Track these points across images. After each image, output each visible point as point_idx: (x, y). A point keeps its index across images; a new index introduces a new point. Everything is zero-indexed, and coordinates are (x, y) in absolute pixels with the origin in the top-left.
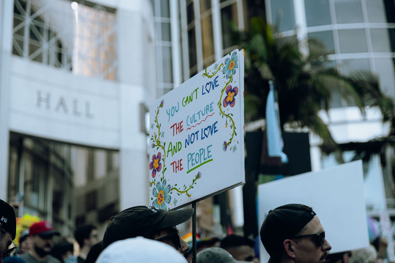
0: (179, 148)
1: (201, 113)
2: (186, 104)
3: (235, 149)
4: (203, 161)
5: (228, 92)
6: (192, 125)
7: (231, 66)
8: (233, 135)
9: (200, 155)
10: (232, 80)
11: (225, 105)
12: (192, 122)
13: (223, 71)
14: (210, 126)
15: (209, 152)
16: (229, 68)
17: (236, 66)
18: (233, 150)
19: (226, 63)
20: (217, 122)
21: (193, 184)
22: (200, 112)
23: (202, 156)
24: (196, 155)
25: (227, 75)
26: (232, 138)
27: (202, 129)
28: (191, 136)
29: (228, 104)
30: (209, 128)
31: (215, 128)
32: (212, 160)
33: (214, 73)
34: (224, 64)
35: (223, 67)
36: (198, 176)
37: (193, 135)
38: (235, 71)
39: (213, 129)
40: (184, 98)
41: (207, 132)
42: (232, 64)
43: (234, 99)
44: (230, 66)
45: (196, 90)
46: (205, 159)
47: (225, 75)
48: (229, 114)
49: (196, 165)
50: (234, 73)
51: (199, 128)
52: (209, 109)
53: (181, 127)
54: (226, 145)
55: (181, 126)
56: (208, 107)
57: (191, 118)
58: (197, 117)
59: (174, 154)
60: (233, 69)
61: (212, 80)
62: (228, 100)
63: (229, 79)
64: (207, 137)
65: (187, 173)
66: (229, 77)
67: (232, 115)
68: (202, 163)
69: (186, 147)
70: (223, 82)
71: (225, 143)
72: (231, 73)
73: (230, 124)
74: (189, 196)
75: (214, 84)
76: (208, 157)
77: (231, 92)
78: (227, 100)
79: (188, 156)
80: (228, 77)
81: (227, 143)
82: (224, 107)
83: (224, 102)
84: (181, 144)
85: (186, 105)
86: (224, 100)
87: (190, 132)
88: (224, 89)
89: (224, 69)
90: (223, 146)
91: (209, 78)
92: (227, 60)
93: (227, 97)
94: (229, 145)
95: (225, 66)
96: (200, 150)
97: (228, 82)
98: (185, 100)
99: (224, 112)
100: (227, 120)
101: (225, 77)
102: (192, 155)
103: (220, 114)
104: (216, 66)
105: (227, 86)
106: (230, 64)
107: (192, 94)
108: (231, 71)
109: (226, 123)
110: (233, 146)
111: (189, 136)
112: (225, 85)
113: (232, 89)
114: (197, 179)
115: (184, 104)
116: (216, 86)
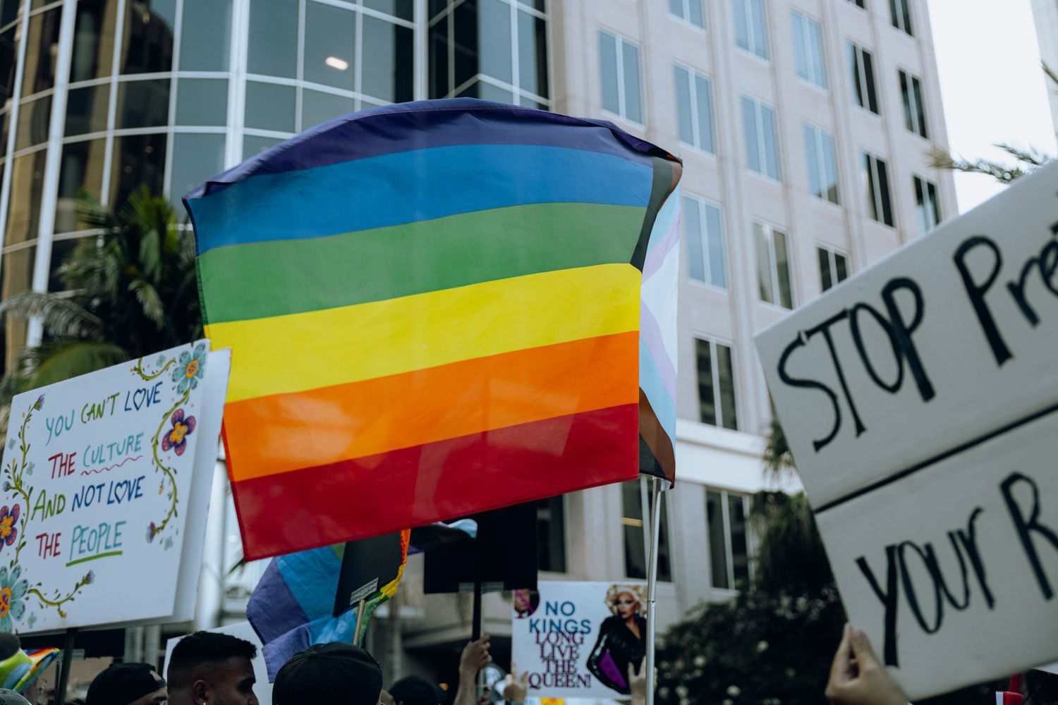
0: (60, 508)
1: (115, 447)
2: (89, 420)
3: (169, 543)
4: (102, 551)
5: (176, 423)
6: (92, 467)
7: (190, 370)
8: (170, 514)
9: (98, 535)
10: (188, 400)
11: (166, 448)
12: (93, 462)
13: (174, 375)
14: (130, 482)
15: (117, 535)
16: (185, 373)
17: (200, 373)
18: (165, 545)
19: (181, 361)
20: (143, 478)
21: (75, 591)
22: (114, 444)
23: (101, 539)
24: (92, 533)
25: (179, 387)
26: (168, 519)
27: (112, 483)
28: (89, 489)
29: (170, 446)
30: (125, 485)
31: (138, 488)
32: (120, 553)
33: (155, 372)
34: (177, 360)
35: (175, 367)
36: (88, 579)
37: (91, 489)
38: (196, 382)
39: (133, 489)
40: (87, 405)
41: (120, 491)
42: (192, 367)
43: (184, 441)
44: (188, 369)
45: (114, 397)
46: (107, 547)
47: (176, 384)
48: (169, 468)
49: (87, 554)
50: (193, 386)
51: (107, 479)
52: (134, 444)
53: (70, 465)
54: (153, 530)
55: (72, 462)
56: (131, 440)
57: (93, 452)
58: (106, 454)
59: (46, 517)
60: (192, 379)
61: (149, 385)
62: (173, 438)
63: (181, 396)
64: (119, 501)
65: (68, 565)
66: (182, 392)
67: (175, 472)
68: (100, 553)
69: (73, 510)
70: (168, 397)
71: (152, 525)
72: (188, 385)
73: (168, 488)
74: (62, 616)
75: (152, 397)
76: (115, 545)
77: (182, 425)
78: (171, 437)
79: (75, 530)
80: (181, 390)
81: (156, 526)
82: (164, 450)
83: (165, 440)
84: (64, 500)
85: (87, 421)
86: (165, 436)
87: (87, 481)
88: (169, 413)
89: (176, 371)
90: (147, 532)
91: (143, 379)
92: (184, 355)
93: (171, 431)
94: (158, 532)
95: (178, 365)
96: (101, 526)
97: (180, 401)
98: (88, 410)
99: (161, 460)
100: (163, 480)
101: (176, 390)
102: (83, 531)
103: (153, 463)
104: (161, 360)
105: (177, 409)
106: (190, 365)
107: (104, 401)
108: (189, 381)
109: (160, 484)
110: (167, 537)
111: (83, 488)
112: (173, 405)
113: (185, 417)
114: (85, 585)
115: (85, 418)
116: (155, 402)
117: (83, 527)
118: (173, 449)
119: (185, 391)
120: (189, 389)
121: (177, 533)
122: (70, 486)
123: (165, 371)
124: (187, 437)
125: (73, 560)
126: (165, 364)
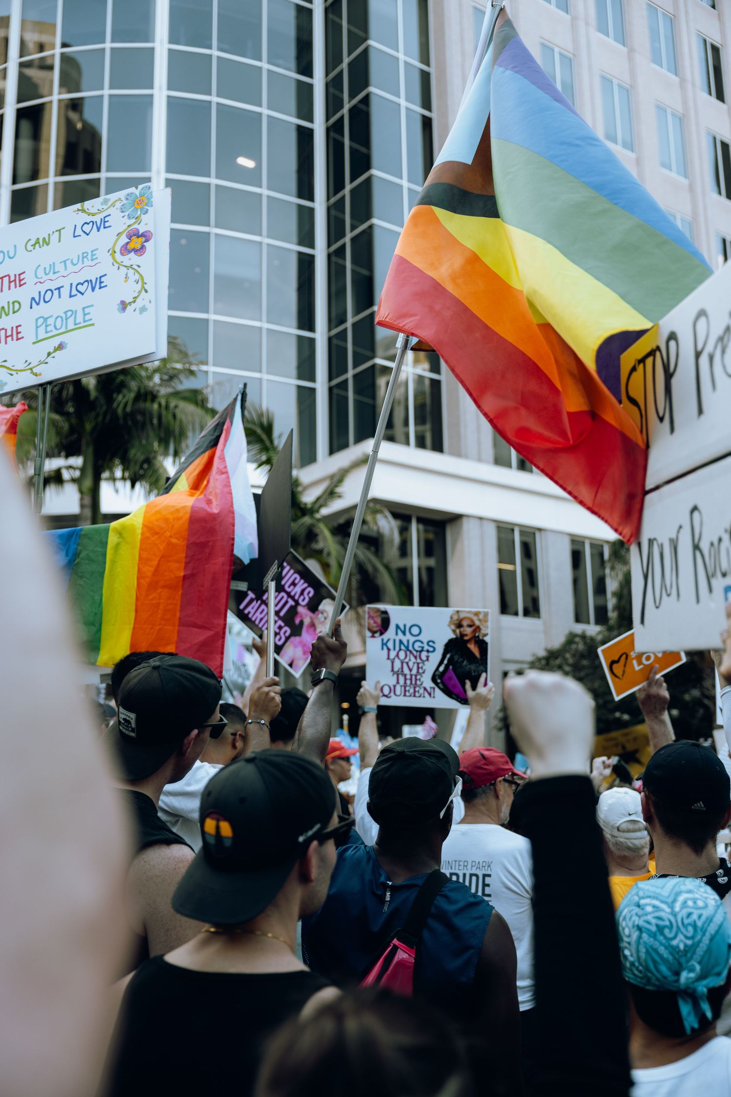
0: (16, 309)
1: (68, 263)
2: (34, 249)
3: (143, 309)
4: (71, 326)
5: (131, 237)
6: (45, 278)
7: (138, 203)
8: (140, 292)
9: (64, 318)
10: (141, 221)
11: (125, 254)
12: (46, 274)
13: (122, 209)
14: (91, 281)
15: (85, 315)
16: (133, 206)
17: (149, 204)
18: (139, 311)
19: (127, 199)
21: (47, 358)
22: (67, 260)
23: (69, 320)
24: (57, 318)
25: (129, 215)
26: (139, 296)
27: (71, 284)
28: (46, 292)
29: (129, 252)
30: (86, 283)
31: (101, 283)
32: (93, 325)
33: (100, 209)
34: (123, 199)
35: (121, 204)
36: (61, 347)
37: (49, 293)
38: (147, 210)
39: (97, 284)
40: (30, 240)
41: (81, 288)
42: (140, 201)
43: (143, 247)
44: (136, 203)
45: (59, 231)
46: (75, 324)
47: (127, 213)
49: (55, 332)
50: (144, 212)
51: (66, 282)
52: (89, 257)
53: (21, 280)
54: (124, 306)
55: (22, 278)
56: (85, 255)
58: (59, 267)
60: (142, 208)
61: (97, 219)
62: (130, 247)
63: (134, 220)
64: (82, 294)
65: (35, 342)
66: (133, 218)
67: (139, 266)
68: (69, 329)
69: (31, 308)
70: (119, 222)
71: (123, 303)
72: (139, 212)
73: (134, 277)
74: (36, 375)
75: (103, 224)
76: (84, 321)
77: (138, 237)
78: (128, 246)
79: (37, 320)
80: (131, 217)
81: (127, 302)
82: (122, 254)
83: (123, 249)
84: (19, 303)
86: (122, 247)
87: (43, 288)
88: (123, 232)
89: (123, 205)
90: (117, 307)
91: (89, 215)
92: (130, 195)
93: (127, 243)
94: (130, 305)
95: (125, 202)
96: (66, 313)
97: (132, 223)
98: (32, 243)
99: (122, 262)
100: (127, 273)
101: (126, 217)
102: (46, 319)
103: (113, 265)
104: (106, 201)
105: (130, 229)
106: (137, 200)
107: (49, 234)
108: (139, 210)
109: (125, 276)
110: (141, 306)
111: (40, 292)
112: (126, 226)
113: (141, 233)
114: (58, 351)
115: (29, 248)
116: (105, 228)
117: (45, 317)
118: (133, 252)
119: (136, 217)
120: (141, 214)
121: (150, 302)
122: (23, 294)
123: (111, 207)
124: (146, 244)
125: (39, 339)
126: (110, 203)
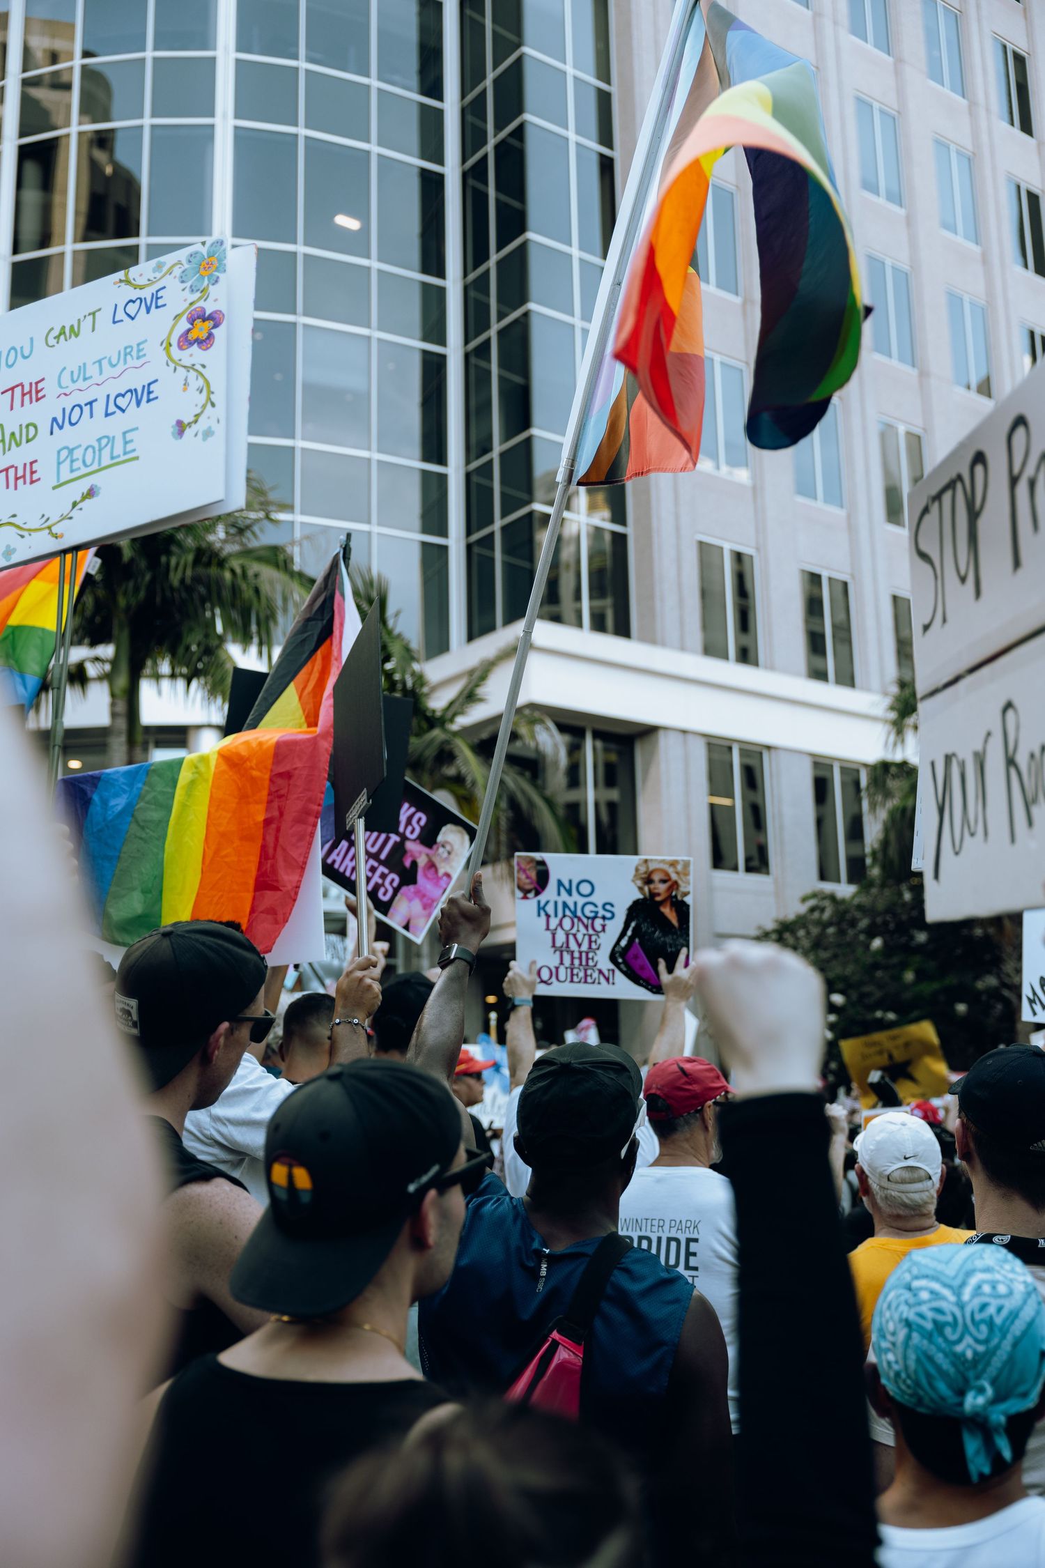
0: (30, 436)
1: (105, 363)
2: (58, 343)
3: (208, 433)
4: (106, 461)
5: (194, 321)
6: (73, 386)
7: (205, 268)
8: (204, 406)
9: (97, 449)
10: (208, 296)
11: (185, 347)
12: (73, 381)
13: (182, 277)
14: (136, 390)
15: (126, 443)
16: (198, 272)
17: (221, 269)
18: (202, 437)
19: (190, 262)
20: (156, 381)
21: (72, 510)
22: (103, 359)
23: (103, 451)
24: (86, 449)
25: (191, 286)
26: (202, 412)
27: (108, 396)
28: (72, 409)
29: (191, 344)
30: (129, 394)
31: (149, 393)
32: (137, 458)
33: (152, 279)
34: (184, 262)
35: (181, 270)
36: (91, 493)
37: (77, 409)
38: (218, 278)
39: (143, 395)
40: (52, 329)
41: (122, 402)
42: (208, 264)
43: (210, 336)
44: (202, 267)
45: (93, 314)
46: (112, 458)
47: (188, 284)
49: (84, 470)
50: (213, 282)
51: (99, 394)
52: (134, 353)
53: (37, 392)
54: (181, 428)
55: (39, 388)
56: (128, 350)
57: (72, 372)
58: (92, 370)
59: (9, 449)
60: (211, 275)
61: (147, 294)
62: (192, 336)
63: (198, 295)
64: (123, 411)
65: (54, 488)
66: (197, 290)
67: (204, 366)
68: (103, 466)
69: (52, 433)
70: (178, 298)
71: (179, 423)
72: (206, 282)
73: (196, 383)
74: (56, 537)
75: (155, 302)
76: (125, 453)
77: (204, 321)
78: (190, 335)
79: (59, 452)
81: (186, 422)
82: (180, 348)
83: (181, 339)
84: (36, 427)
85: (56, 344)
86: (181, 336)
87: (68, 403)
88: (182, 313)
89: (183, 272)
90: (172, 430)
91: (135, 288)
92: (193, 256)
93: (189, 331)
94: (190, 427)
95: (186, 266)
96: (99, 440)
97: (195, 299)
98: (55, 333)
99: (180, 360)
100: (187, 377)
101: (187, 290)
102: (71, 451)
103: (168, 365)
104: (159, 267)
105: (193, 308)
106: (204, 263)
107: (79, 320)
108: (206, 278)
109: (184, 382)
110: (205, 428)
111: (64, 409)
112: (187, 305)
113: (207, 314)
114: (87, 500)
115: (52, 341)
116: (157, 307)
117: (71, 447)
118: (196, 345)
119: (201, 289)
120: (208, 285)
121: (218, 421)
122: (41, 413)
123: (167, 275)
124: (214, 331)
125: (62, 480)
126: (165, 269)
